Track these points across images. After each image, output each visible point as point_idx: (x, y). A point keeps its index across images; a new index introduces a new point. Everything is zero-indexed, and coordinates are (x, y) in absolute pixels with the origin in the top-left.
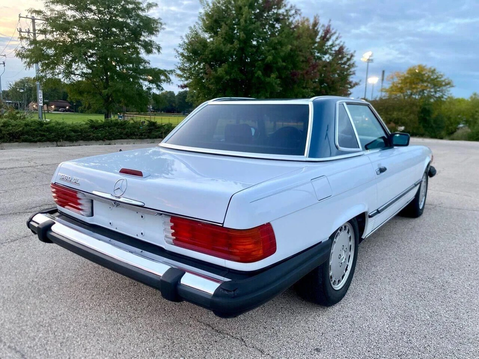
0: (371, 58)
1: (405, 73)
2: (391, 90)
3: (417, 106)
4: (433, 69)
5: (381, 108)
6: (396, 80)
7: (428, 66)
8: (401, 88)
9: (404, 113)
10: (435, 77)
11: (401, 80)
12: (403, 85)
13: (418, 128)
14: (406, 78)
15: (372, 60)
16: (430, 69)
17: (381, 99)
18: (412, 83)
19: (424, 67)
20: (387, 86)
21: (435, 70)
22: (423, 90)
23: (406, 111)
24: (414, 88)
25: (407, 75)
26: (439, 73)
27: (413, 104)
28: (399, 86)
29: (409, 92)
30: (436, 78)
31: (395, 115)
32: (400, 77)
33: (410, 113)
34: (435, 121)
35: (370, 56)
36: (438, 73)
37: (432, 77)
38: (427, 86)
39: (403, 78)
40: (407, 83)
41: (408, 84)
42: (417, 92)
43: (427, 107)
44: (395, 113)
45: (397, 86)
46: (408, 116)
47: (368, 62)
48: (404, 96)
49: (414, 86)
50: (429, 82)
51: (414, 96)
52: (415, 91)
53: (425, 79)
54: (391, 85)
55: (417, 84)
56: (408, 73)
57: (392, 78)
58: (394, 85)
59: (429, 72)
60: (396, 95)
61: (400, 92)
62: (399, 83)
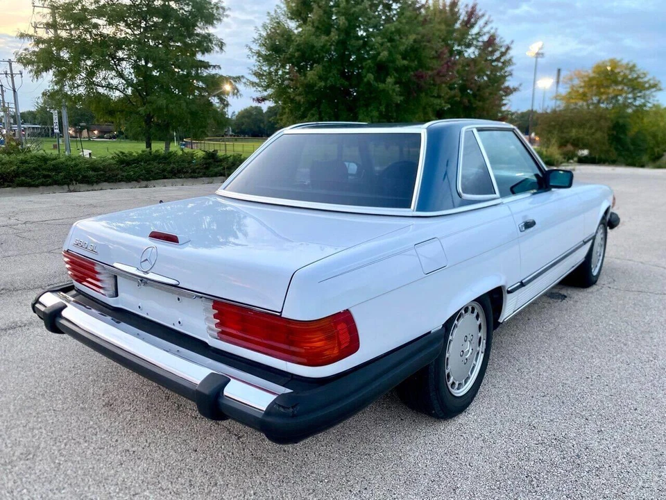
0: (541, 51)
1: (590, 71)
2: (569, 97)
3: (606, 119)
4: (631, 65)
5: (553, 123)
6: (576, 82)
7: (624, 62)
8: (584, 95)
9: (586, 130)
10: (635, 76)
11: (584, 82)
12: (586, 90)
13: (607, 152)
14: (591, 79)
15: (542, 54)
16: (628, 64)
17: (554, 112)
18: (599, 86)
19: (619, 61)
20: (564, 90)
21: (634, 66)
22: (616, 96)
23: (591, 127)
24: (602, 93)
25: (592, 75)
26: (642, 71)
27: (600, 117)
28: (581, 90)
29: (595, 99)
30: (636, 79)
31: (574, 133)
32: (582, 78)
33: (596, 130)
34: (634, 142)
35: (541, 48)
36: (639, 70)
37: (630, 77)
38: (622, 90)
39: (586, 79)
40: (592, 86)
41: (595, 88)
42: (607, 99)
43: (621, 121)
44: (574, 130)
45: (578, 91)
46: (593, 134)
47: (537, 57)
48: (588, 105)
49: (602, 90)
50: (625, 84)
51: (602, 105)
52: (604, 97)
53: (620, 79)
54: (569, 90)
55: (608, 87)
56: (594, 72)
57: (571, 79)
58: (573, 89)
59: (626, 69)
60: (576, 104)
61: (582, 99)
62: (581, 87)
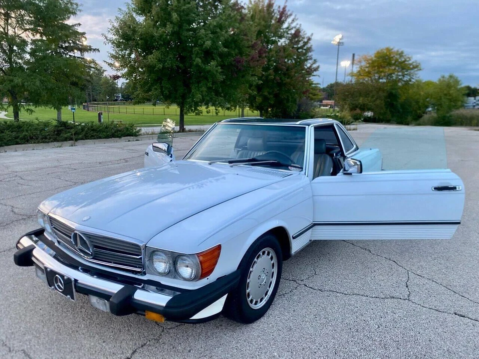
0: (341, 41)
1: (373, 56)
2: (359, 74)
3: (383, 91)
4: (400, 51)
5: (347, 93)
6: (364, 64)
7: (395, 49)
8: (369, 73)
9: (369, 98)
10: (403, 60)
11: (369, 63)
12: (370, 69)
13: (385, 113)
14: (373, 62)
15: (343, 43)
16: (398, 51)
17: (348, 85)
18: (380, 66)
19: (392, 49)
20: (356, 69)
21: (402, 52)
22: (391, 74)
23: (373, 97)
24: (381, 72)
25: (374, 59)
26: (407, 56)
27: (380, 89)
28: (367, 70)
29: (377, 76)
30: (404, 61)
31: (361, 100)
32: (368, 61)
33: (377, 99)
34: (403, 106)
35: (340, 39)
36: (405, 56)
37: (400, 60)
38: (395, 69)
39: (370, 62)
40: (375, 67)
41: (376, 68)
42: (385, 76)
43: (394, 91)
44: (361, 99)
45: (365, 70)
46: (375, 101)
47: (339, 45)
48: (372, 81)
49: (381, 70)
50: (397, 66)
51: (381, 80)
52: (383, 74)
53: (393, 62)
54: (359, 69)
55: (384, 67)
56: (375, 57)
57: (360, 62)
58: (361, 69)
59: (397, 55)
60: (364, 79)
61: (367, 76)
62: (367, 67)
